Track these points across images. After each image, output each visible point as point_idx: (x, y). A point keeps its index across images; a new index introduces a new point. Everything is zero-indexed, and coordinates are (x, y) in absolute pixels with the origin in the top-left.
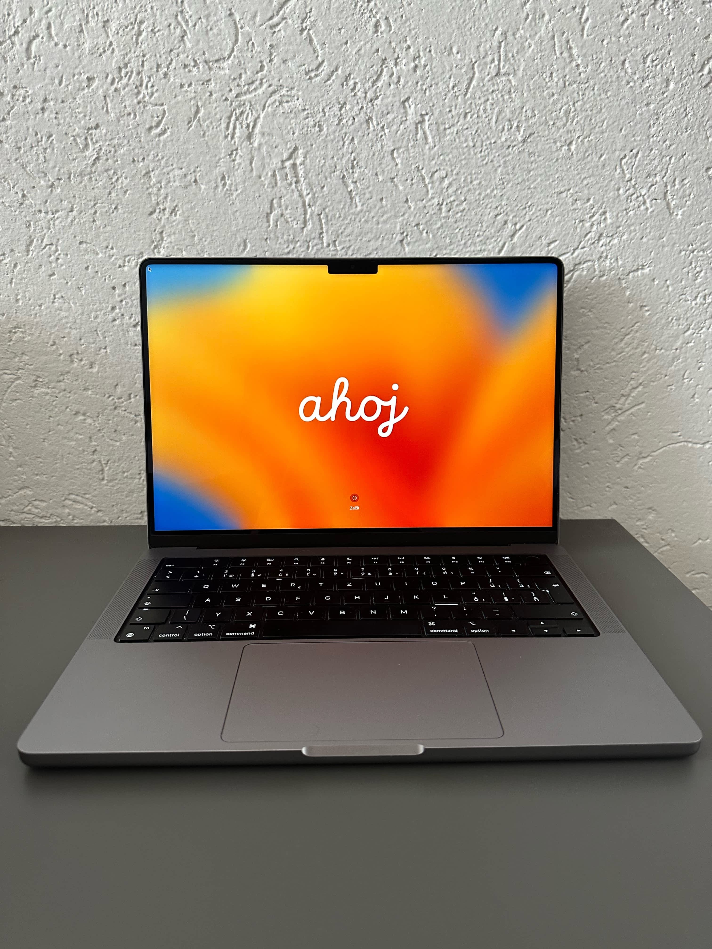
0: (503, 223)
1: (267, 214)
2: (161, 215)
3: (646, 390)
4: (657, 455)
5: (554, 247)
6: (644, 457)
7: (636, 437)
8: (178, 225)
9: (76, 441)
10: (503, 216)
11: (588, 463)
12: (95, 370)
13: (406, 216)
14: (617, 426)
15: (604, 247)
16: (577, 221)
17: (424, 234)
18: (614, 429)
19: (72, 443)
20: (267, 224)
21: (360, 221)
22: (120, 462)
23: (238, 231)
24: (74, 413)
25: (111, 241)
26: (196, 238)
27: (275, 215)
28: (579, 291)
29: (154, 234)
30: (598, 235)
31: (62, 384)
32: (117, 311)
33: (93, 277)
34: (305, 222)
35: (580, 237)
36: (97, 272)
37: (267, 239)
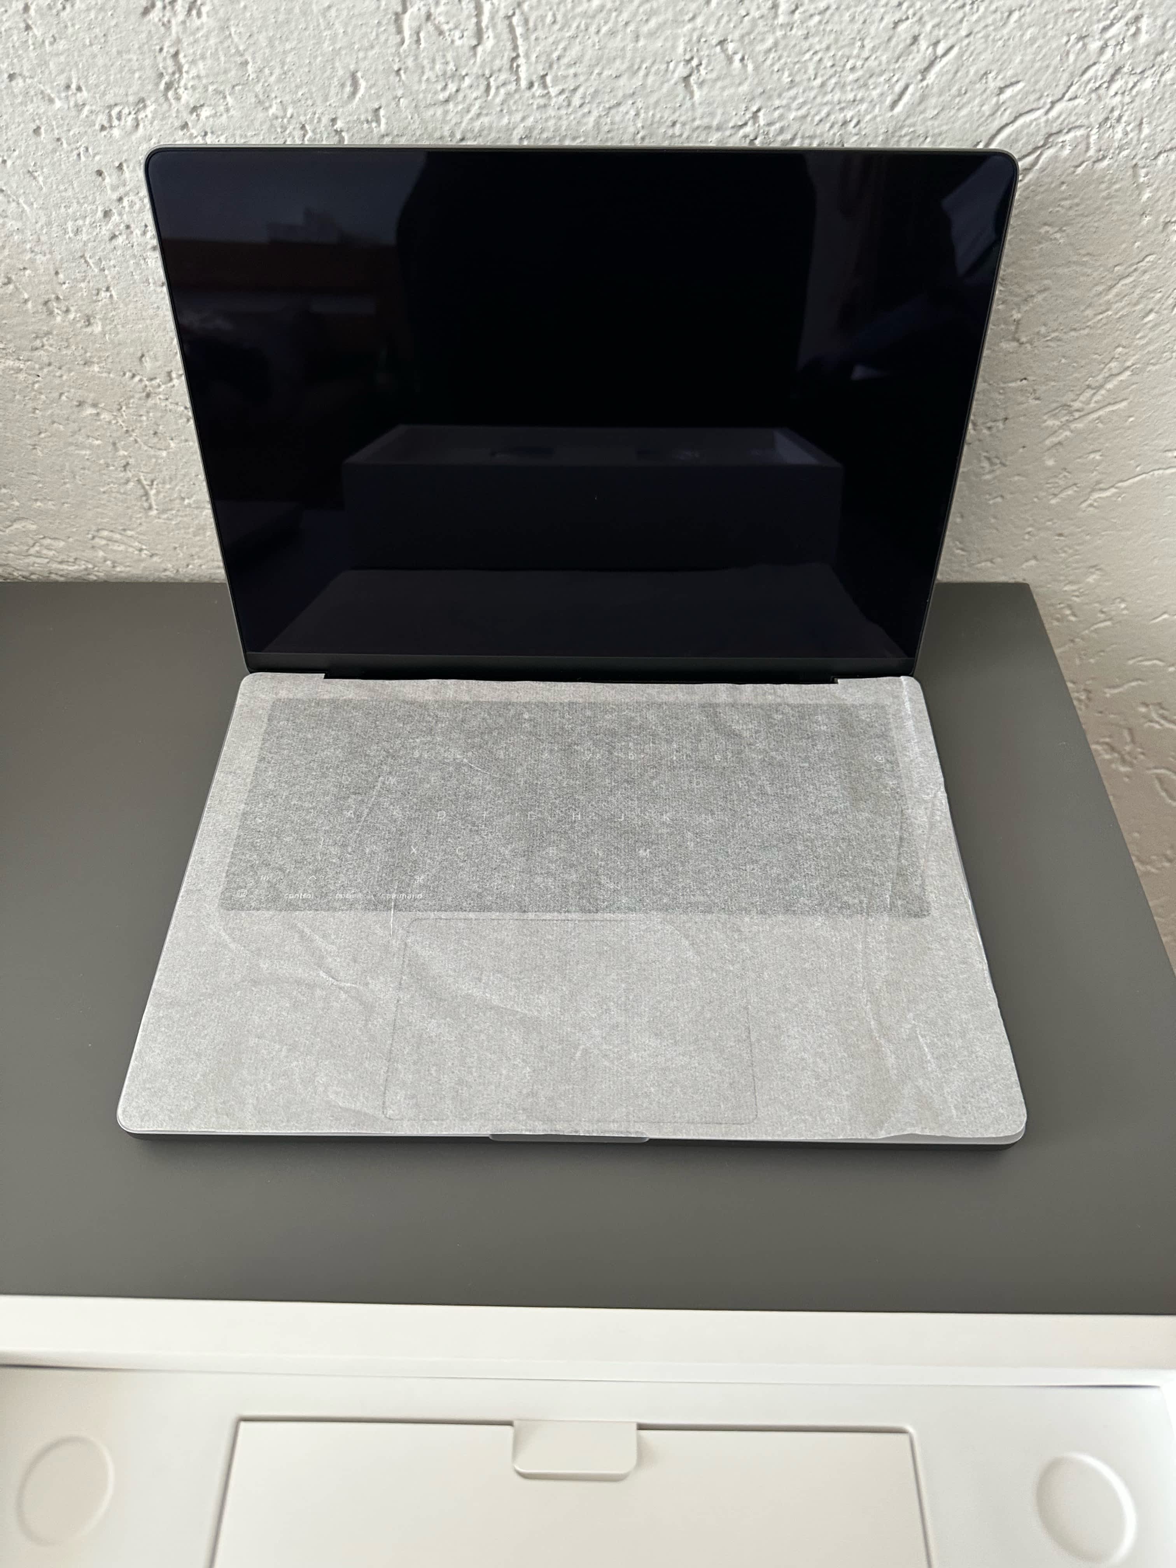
0: (909, 41)
1: (397, 14)
2: (168, 14)
3: (1135, 379)
4: (1127, 488)
5: (1012, 97)
6: (1101, 490)
7: (1098, 457)
8: (207, 37)
9: (89, 448)
10: (913, 24)
11: (1002, 497)
12: (97, 328)
13: (699, 21)
14: (1067, 437)
15: (1118, 98)
16: (1073, 37)
17: (737, 64)
18: (1060, 443)
19: (83, 452)
20: (398, 38)
21: (598, 32)
22: (174, 483)
23: (337, 52)
24: (75, 403)
25: (74, 74)
26: (250, 68)
27: (413, 18)
28: (1046, 191)
29: (160, 58)
30: (1111, 71)
31: (42, 352)
32: (115, 218)
33: (54, 151)
34: (479, 34)
35: (1072, 75)
36: (58, 140)
37: (399, 70)
